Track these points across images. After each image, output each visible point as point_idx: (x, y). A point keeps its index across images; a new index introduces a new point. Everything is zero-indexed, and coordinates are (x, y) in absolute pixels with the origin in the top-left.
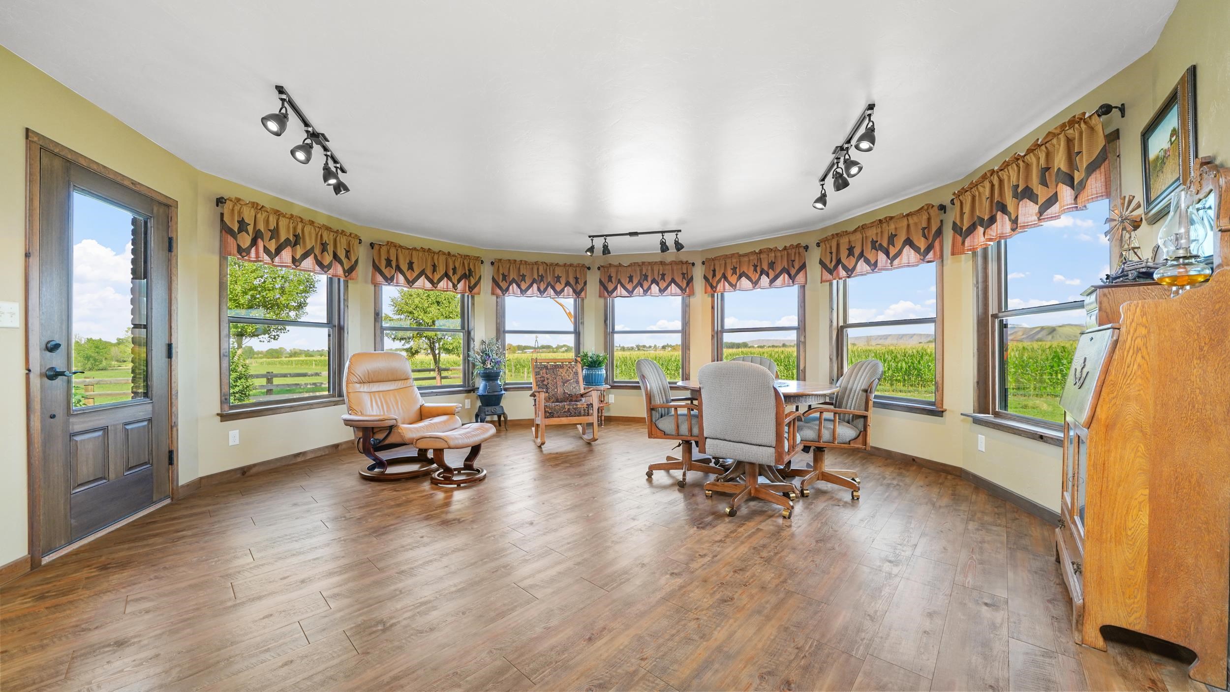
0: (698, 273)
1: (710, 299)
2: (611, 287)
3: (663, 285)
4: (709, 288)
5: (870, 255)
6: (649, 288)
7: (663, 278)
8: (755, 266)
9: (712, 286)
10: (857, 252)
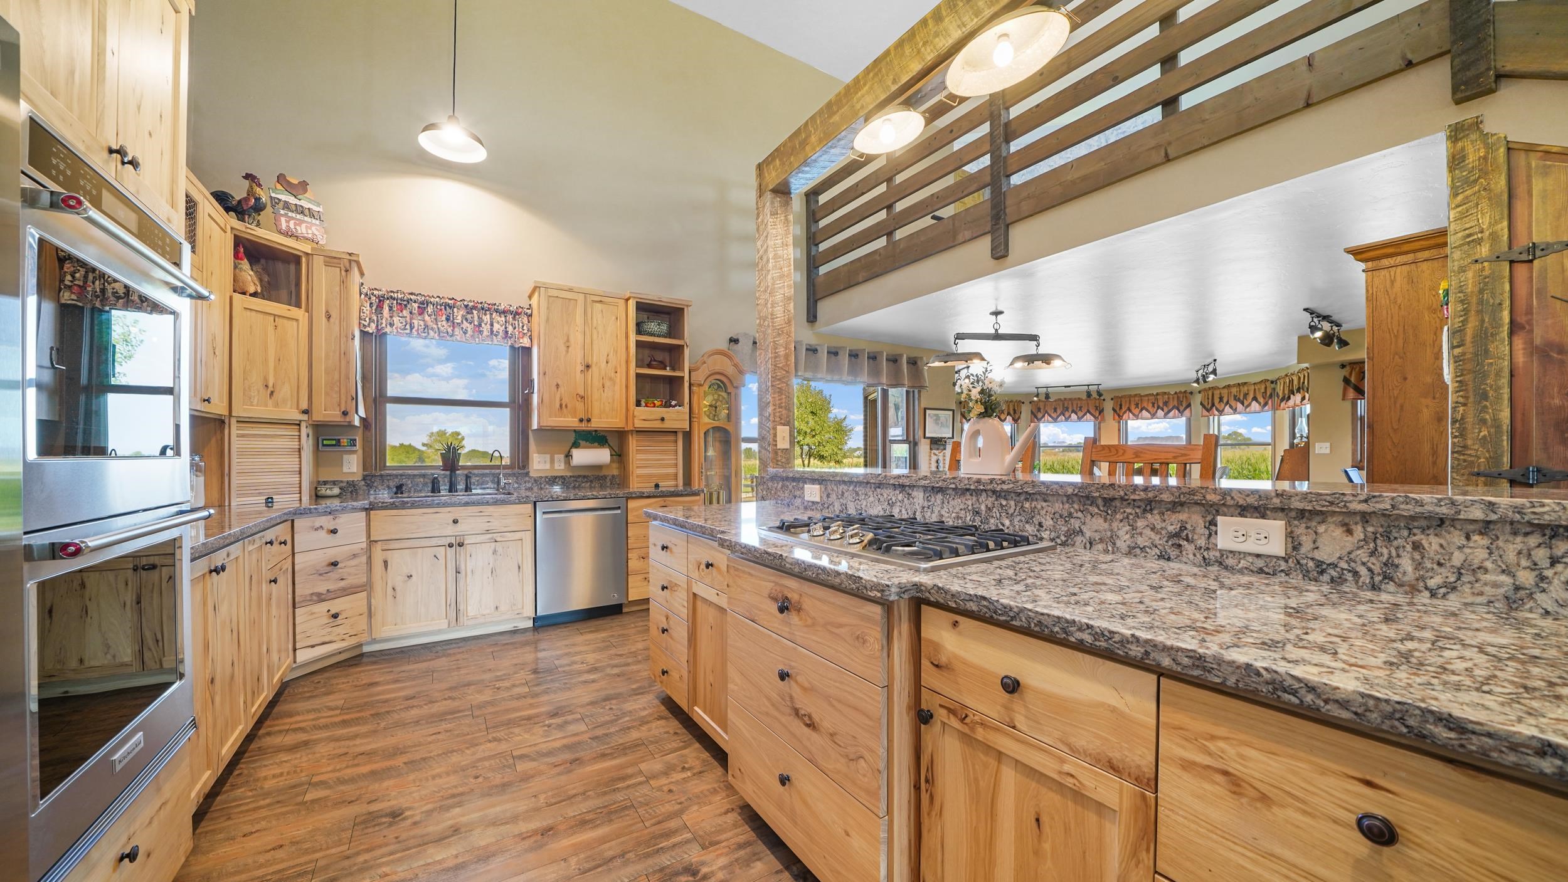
0: (1108, 406)
1: (1117, 424)
2: (1040, 415)
3: (1080, 414)
4: (1117, 417)
5: (1233, 402)
6: (1070, 416)
7: (1081, 410)
8: (1153, 404)
9: (1119, 416)
10: (1225, 400)
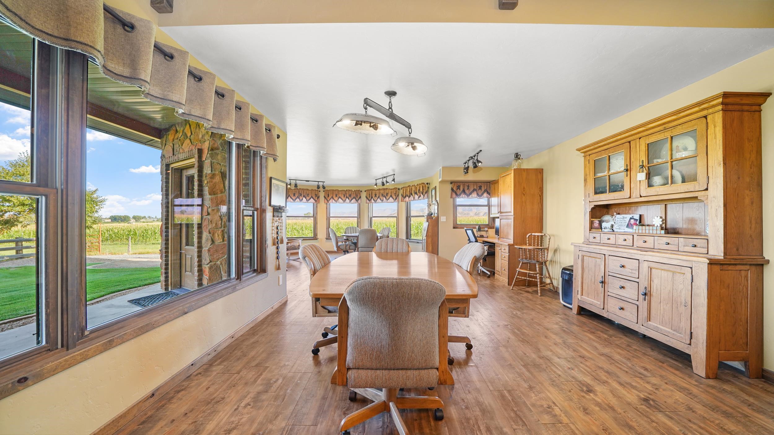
0: (322, 194)
1: (326, 205)
4: (326, 201)
5: (382, 198)
6: (302, 199)
7: (308, 196)
8: (344, 195)
10: (377, 196)
